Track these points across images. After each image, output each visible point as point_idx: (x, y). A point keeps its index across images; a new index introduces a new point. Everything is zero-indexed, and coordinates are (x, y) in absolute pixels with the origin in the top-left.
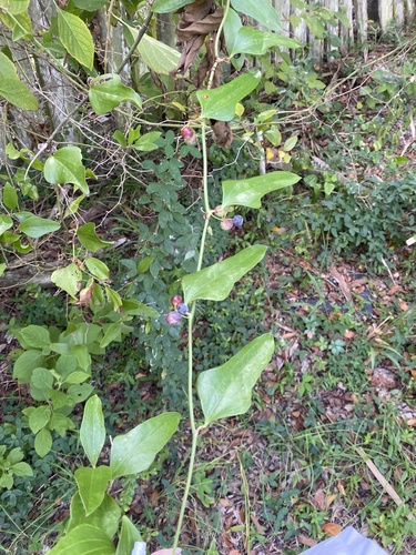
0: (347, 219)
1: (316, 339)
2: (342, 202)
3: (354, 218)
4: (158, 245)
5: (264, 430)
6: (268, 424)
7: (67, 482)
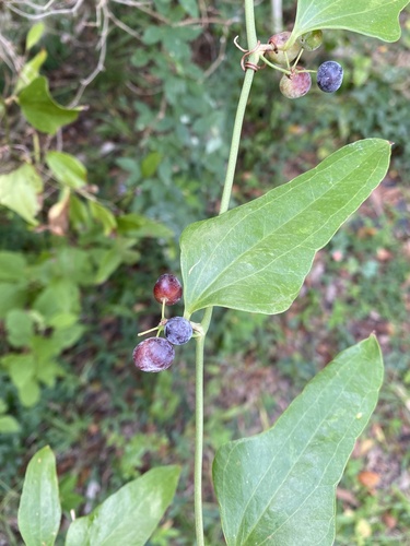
0: (381, 114)
1: (345, 260)
2: (375, 94)
3: (389, 114)
4: (166, 133)
5: (287, 369)
6: (291, 361)
7: (60, 435)
